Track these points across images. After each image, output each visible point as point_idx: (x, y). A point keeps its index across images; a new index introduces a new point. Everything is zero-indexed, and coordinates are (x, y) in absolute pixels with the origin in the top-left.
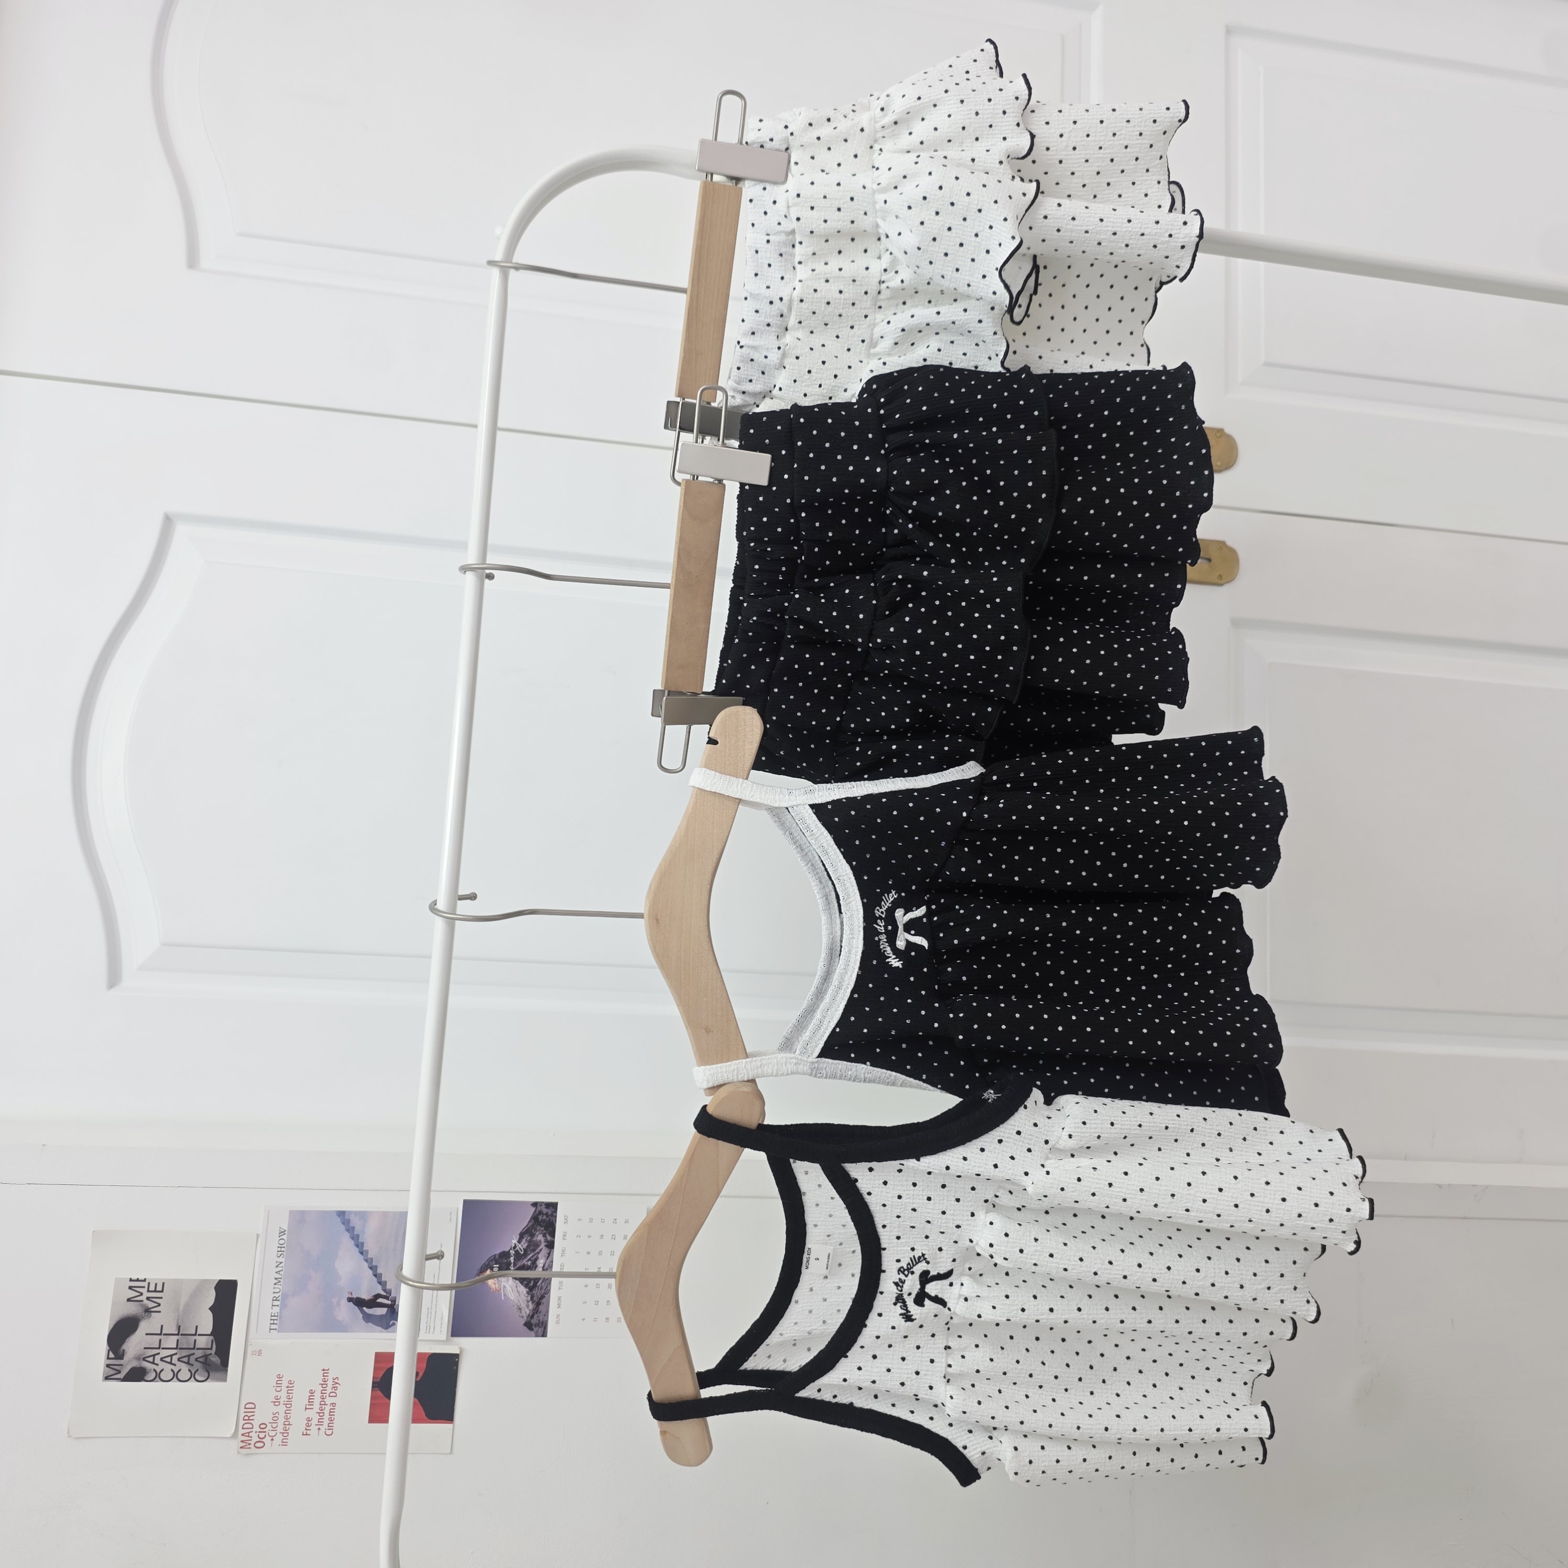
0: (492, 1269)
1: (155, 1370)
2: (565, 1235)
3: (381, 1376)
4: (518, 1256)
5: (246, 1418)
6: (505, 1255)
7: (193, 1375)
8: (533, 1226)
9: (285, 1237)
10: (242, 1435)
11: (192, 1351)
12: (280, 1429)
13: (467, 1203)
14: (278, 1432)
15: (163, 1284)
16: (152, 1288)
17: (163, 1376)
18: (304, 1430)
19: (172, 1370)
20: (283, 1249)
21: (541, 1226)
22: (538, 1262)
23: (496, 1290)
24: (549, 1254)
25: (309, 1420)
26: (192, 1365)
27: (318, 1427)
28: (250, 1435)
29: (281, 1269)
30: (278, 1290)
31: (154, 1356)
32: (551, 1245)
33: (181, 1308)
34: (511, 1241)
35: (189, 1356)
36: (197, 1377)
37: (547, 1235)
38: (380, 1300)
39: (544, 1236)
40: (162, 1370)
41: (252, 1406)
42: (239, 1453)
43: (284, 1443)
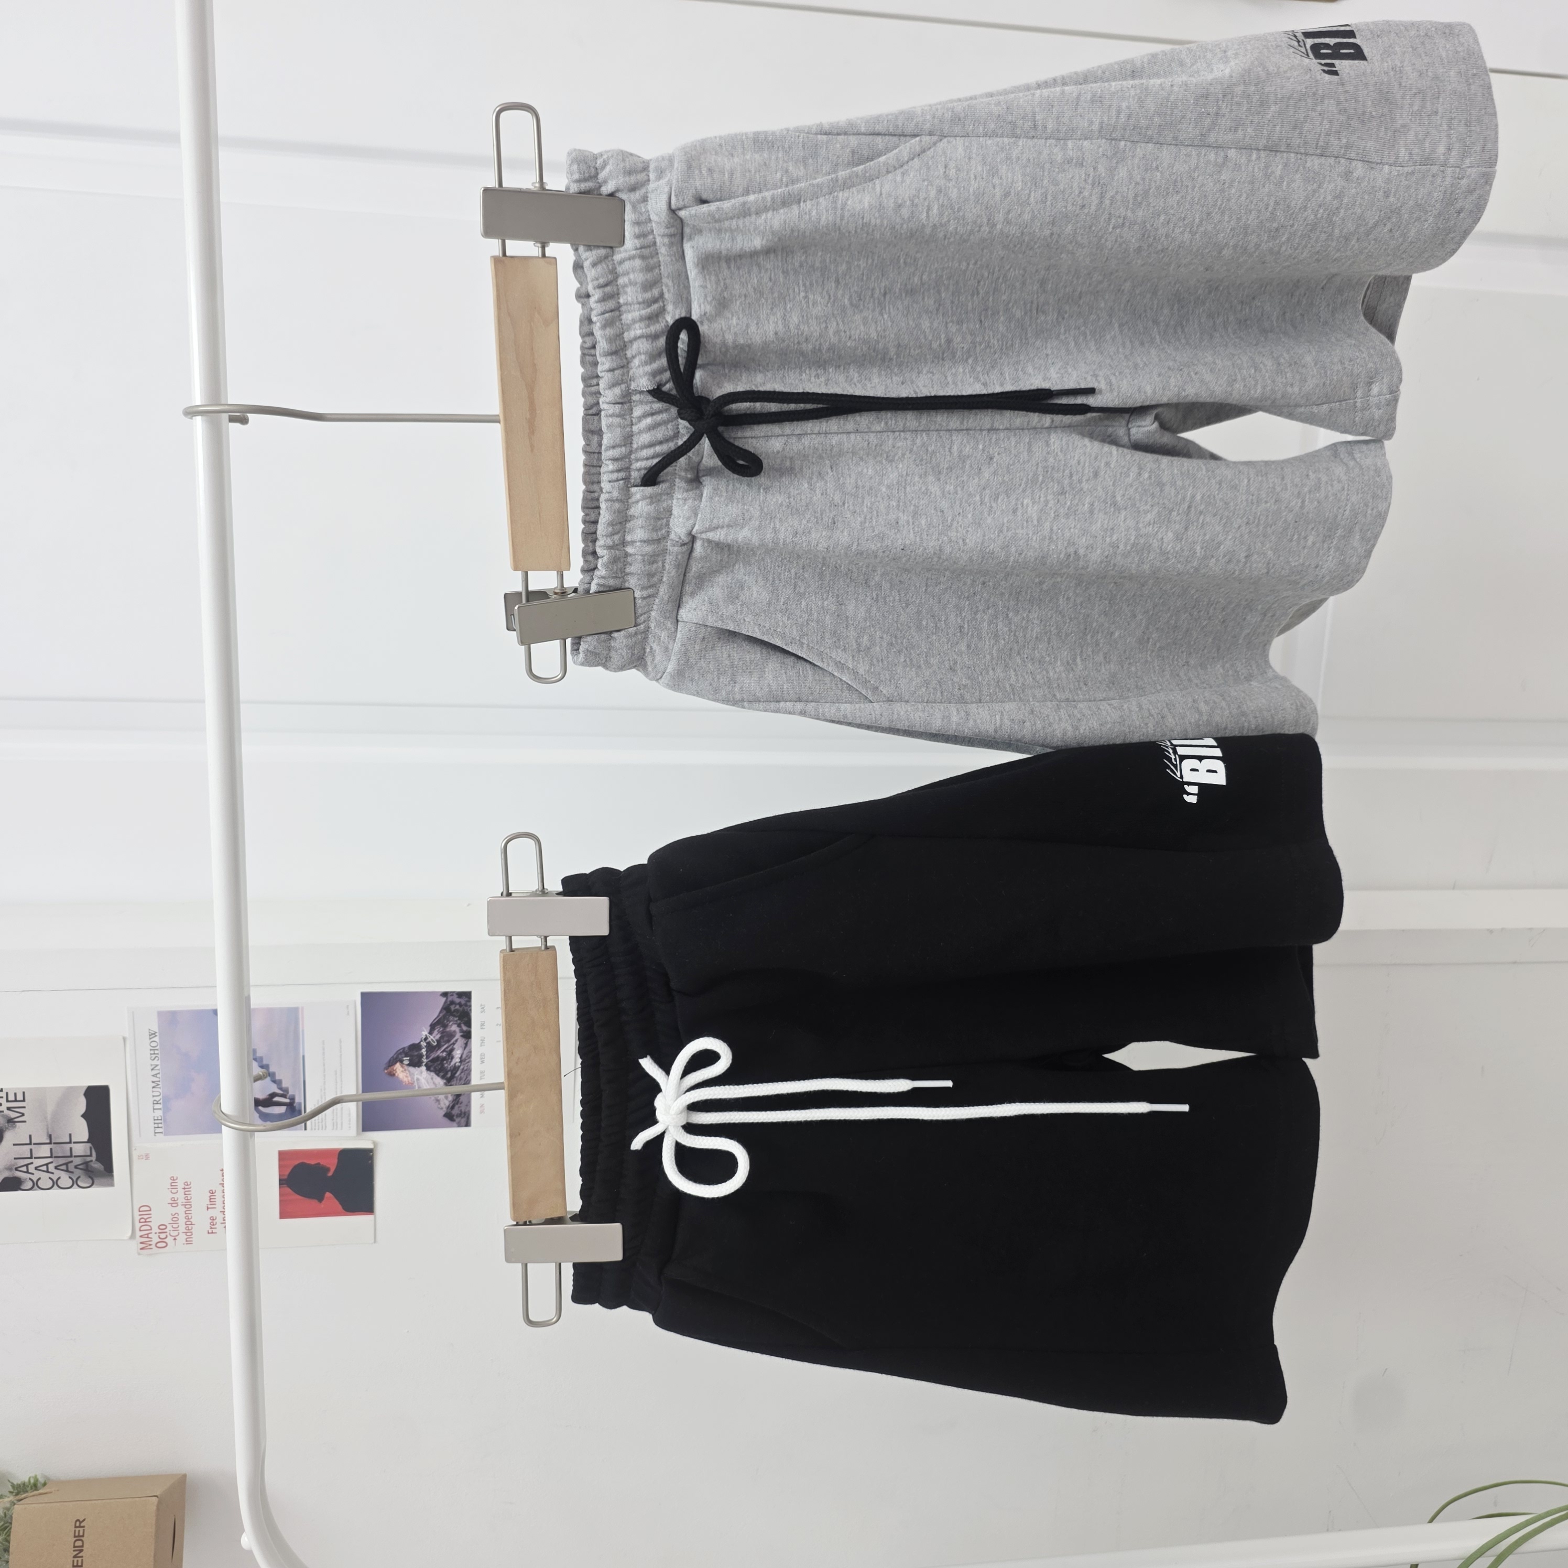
0: (401, 1062)
1: (30, 1179)
2: (482, 1025)
3: (287, 1173)
4: (430, 1048)
5: (142, 1220)
6: (416, 1047)
7: (75, 1183)
8: (444, 1016)
9: (156, 1039)
10: (141, 1236)
11: (70, 1159)
12: (182, 1228)
13: (364, 996)
14: (180, 1232)
15: (24, 1093)
16: (11, 1098)
17: (40, 1184)
18: (208, 1227)
19: (50, 1178)
20: (156, 1052)
21: (455, 1016)
22: (454, 1053)
23: (409, 1083)
24: (466, 1044)
25: (212, 1219)
26: (72, 1172)
27: (223, 1225)
28: (150, 1236)
29: (157, 1072)
30: (158, 1094)
31: (27, 1165)
32: (467, 1036)
33: (49, 1117)
34: (421, 1033)
35: (66, 1164)
36: (79, 1183)
37: (463, 1025)
38: (276, 1099)
39: (459, 1026)
40: (39, 1179)
41: (148, 1209)
42: (139, 1254)
43: (188, 1242)
